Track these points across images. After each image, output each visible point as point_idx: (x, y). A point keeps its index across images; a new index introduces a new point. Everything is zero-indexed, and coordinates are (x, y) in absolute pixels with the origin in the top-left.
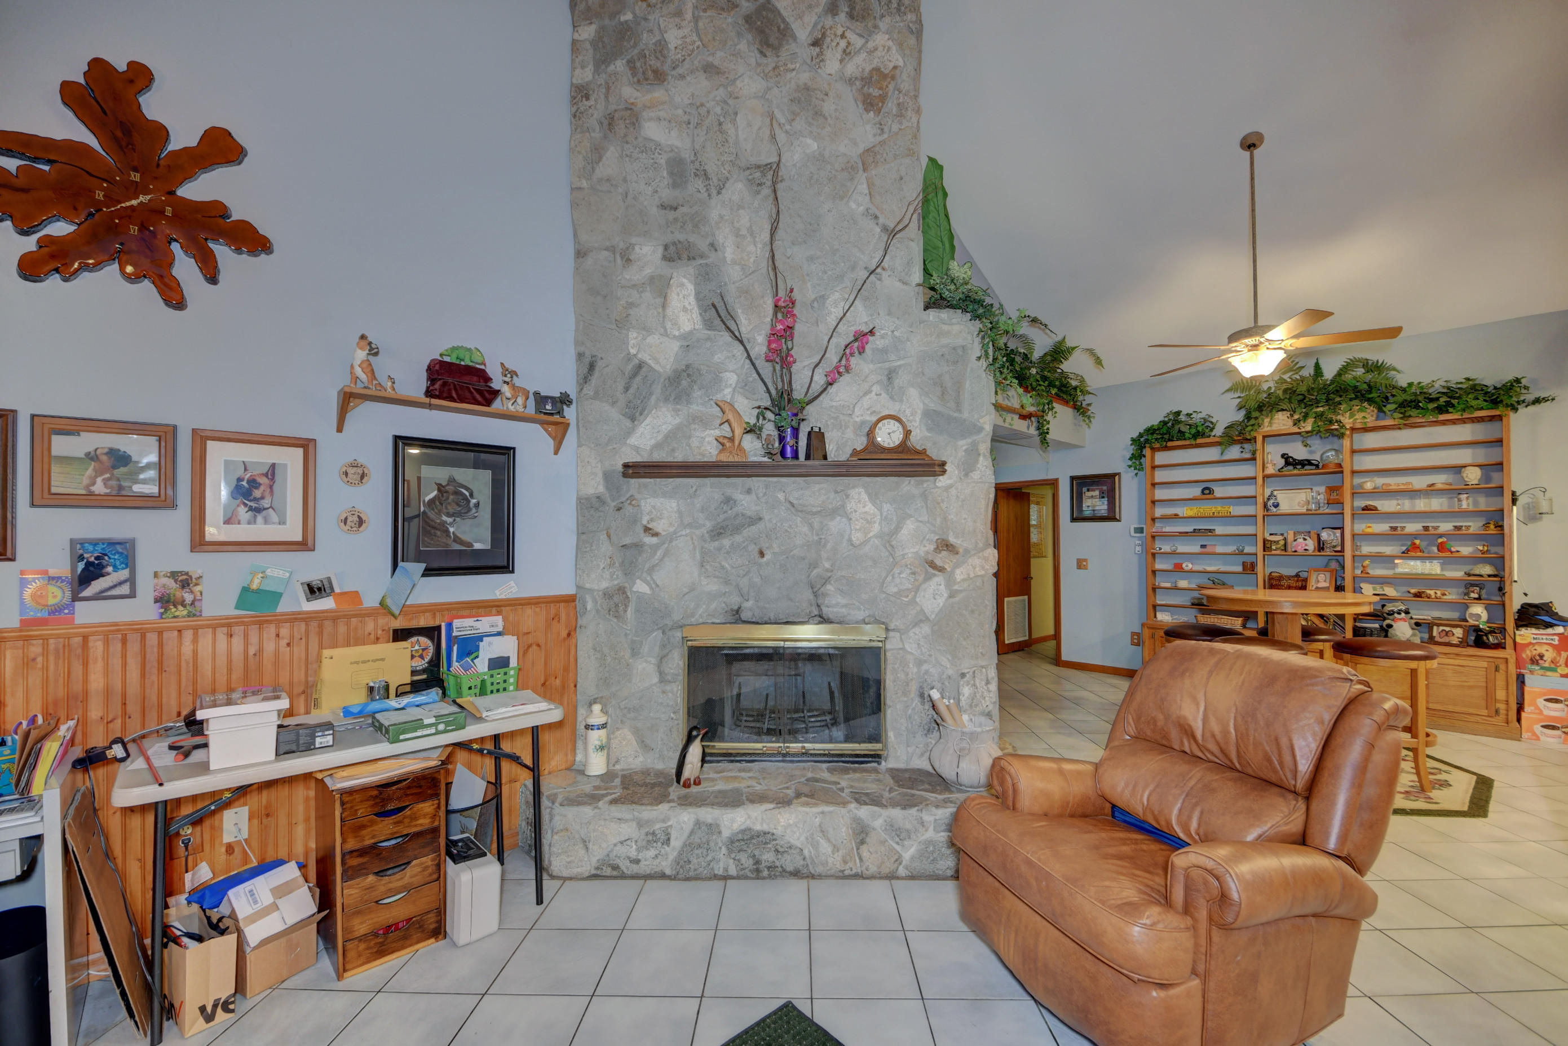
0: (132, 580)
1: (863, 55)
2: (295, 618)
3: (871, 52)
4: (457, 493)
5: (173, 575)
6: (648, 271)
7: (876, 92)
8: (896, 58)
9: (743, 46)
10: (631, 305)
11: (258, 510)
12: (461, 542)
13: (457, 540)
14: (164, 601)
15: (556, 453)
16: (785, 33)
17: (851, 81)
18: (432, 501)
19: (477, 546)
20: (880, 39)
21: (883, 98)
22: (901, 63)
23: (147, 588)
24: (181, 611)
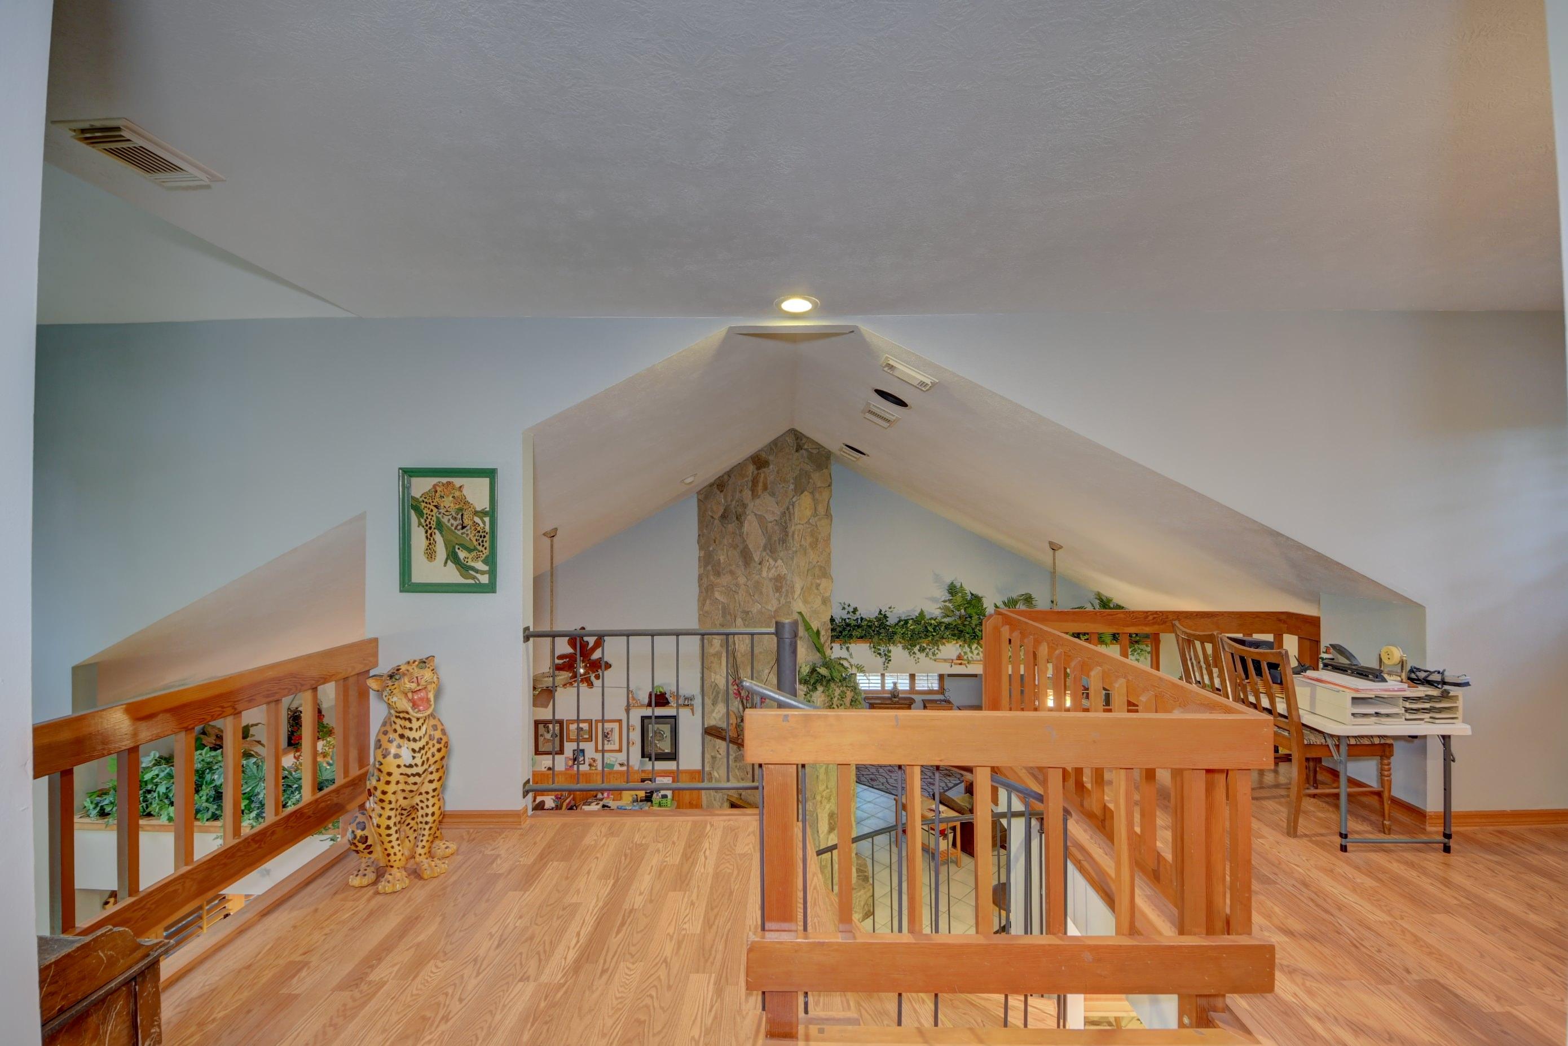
0: (584, 760)
1: (774, 569)
2: (618, 772)
3: (776, 568)
4: (660, 733)
5: (592, 759)
6: (717, 649)
7: (779, 585)
8: (785, 571)
9: (740, 563)
10: (712, 662)
11: (609, 741)
12: (661, 750)
13: (660, 748)
14: (590, 765)
15: (693, 715)
16: (751, 558)
17: (771, 580)
18: (652, 737)
19: (666, 751)
20: (780, 562)
21: (781, 587)
22: (786, 572)
23: (587, 763)
24: (594, 768)
